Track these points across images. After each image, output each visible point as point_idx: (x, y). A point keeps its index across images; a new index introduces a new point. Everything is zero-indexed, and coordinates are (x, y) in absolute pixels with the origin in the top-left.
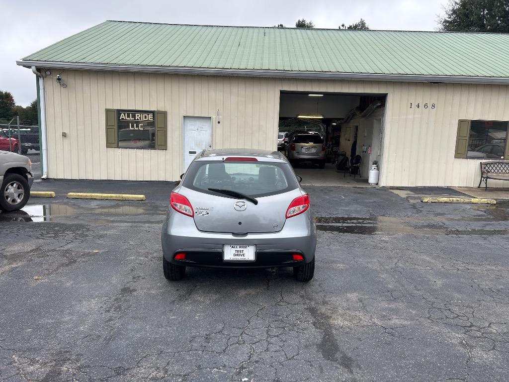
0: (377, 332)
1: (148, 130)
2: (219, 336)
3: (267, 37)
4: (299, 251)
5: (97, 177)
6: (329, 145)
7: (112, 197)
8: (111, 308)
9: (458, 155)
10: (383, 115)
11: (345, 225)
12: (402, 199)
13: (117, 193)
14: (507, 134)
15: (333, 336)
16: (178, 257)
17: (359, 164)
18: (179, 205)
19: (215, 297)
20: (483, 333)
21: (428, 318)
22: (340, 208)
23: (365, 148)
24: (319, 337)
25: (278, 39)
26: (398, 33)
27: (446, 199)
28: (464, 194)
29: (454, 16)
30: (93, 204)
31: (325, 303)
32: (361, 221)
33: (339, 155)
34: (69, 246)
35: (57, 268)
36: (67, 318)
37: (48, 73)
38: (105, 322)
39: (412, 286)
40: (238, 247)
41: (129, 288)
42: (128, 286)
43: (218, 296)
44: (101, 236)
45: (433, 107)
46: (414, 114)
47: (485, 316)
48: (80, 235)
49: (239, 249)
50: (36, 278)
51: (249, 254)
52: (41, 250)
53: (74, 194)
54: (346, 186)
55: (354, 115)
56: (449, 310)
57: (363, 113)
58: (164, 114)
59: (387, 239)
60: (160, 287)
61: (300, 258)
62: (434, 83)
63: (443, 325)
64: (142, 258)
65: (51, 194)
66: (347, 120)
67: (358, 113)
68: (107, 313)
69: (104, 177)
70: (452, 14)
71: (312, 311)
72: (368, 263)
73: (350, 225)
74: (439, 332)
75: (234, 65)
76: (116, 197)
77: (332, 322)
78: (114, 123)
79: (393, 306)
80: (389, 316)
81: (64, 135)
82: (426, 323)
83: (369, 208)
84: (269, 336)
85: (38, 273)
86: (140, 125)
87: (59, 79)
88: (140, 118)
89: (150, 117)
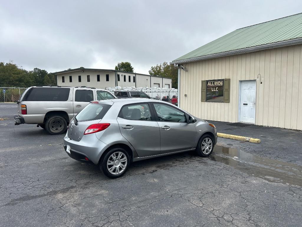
58: (229, 80)
81: (186, 95)
86: (216, 88)
88: (217, 84)
89: (221, 83)
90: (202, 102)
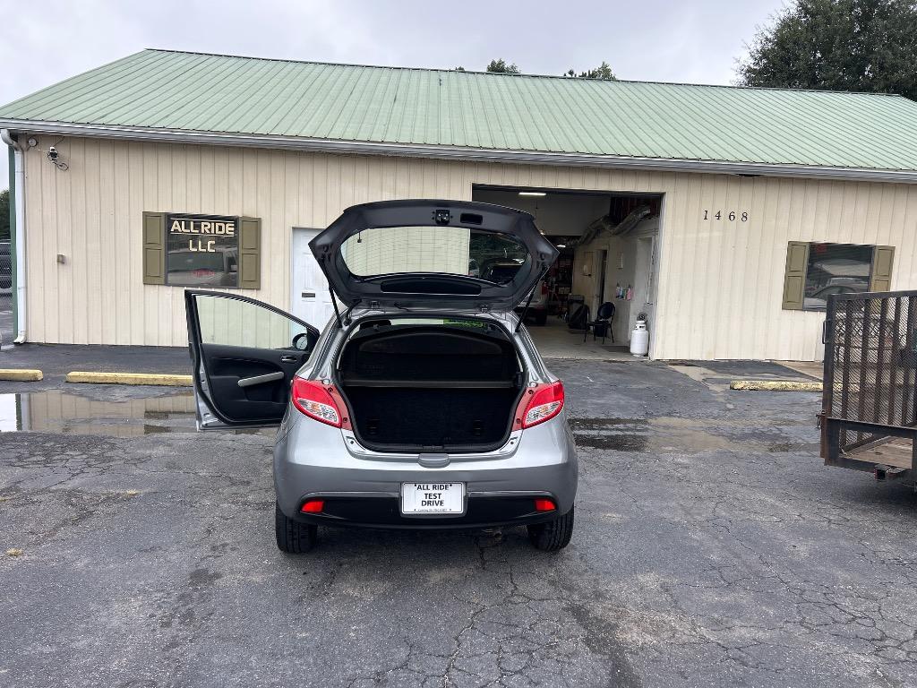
0: (712, 657)
1: (222, 253)
2: (402, 675)
3: (444, 88)
4: (548, 494)
5: (123, 341)
6: (552, 283)
7: (156, 379)
8: (172, 616)
9: (788, 304)
10: (656, 231)
11: (604, 433)
12: (697, 384)
13: (165, 373)
14: (871, 269)
15: (630, 670)
16: (309, 508)
17: (610, 320)
18: (310, 403)
19: (382, 587)
20: (909, 653)
21: (801, 623)
22: (589, 401)
23: (620, 290)
24: (603, 672)
25: (465, 92)
26: (675, 88)
27: (774, 383)
28: (802, 375)
29: (764, 61)
30: (119, 394)
31: (599, 596)
32: (630, 425)
33: (572, 302)
34: (76, 482)
35: (56, 529)
36: (81, 643)
37: (32, 142)
38: (163, 650)
39: (755, 557)
40: (430, 486)
41: (205, 571)
42: (203, 566)
43: (387, 584)
44: (141, 460)
45: (744, 219)
46: (711, 231)
47: (903, 615)
48: (97, 457)
49: (432, 491)
50: (12, 551)
51: (452, 502)
52: (18, 490)
53: (82, 373)
54: (589, 358)
55: (599, 231)
56: (835, 605)
57: (618, 228)
58: (257, 223)
59: (686, 461)
60: (267, 567)
61: (549, 506)
62: (746, 175)
63: (832, 638)
64: (226, 505)
65: (35, 375)
66: (586, 239)
67: (608, 227)
68: (167, 630)
69: (138, 341)
70: (761, 59)
71: (579, 613)
72: (661, 510)
73: (614, 433)
74: (828, 654)
75: (388, 135)
76: (164, 379)
77: (620, 636)
78: (160, 238)
79: (728, 598)
80: (727, 622)
81: (61, 260)
82: (800, 633)
83: (641, 399)
84: (503, 672)
85: (15, 541)
86: (209, 243)
87: (54, 155)
88: (210, 230)
89: (228, 229)
90: (148, 287)
